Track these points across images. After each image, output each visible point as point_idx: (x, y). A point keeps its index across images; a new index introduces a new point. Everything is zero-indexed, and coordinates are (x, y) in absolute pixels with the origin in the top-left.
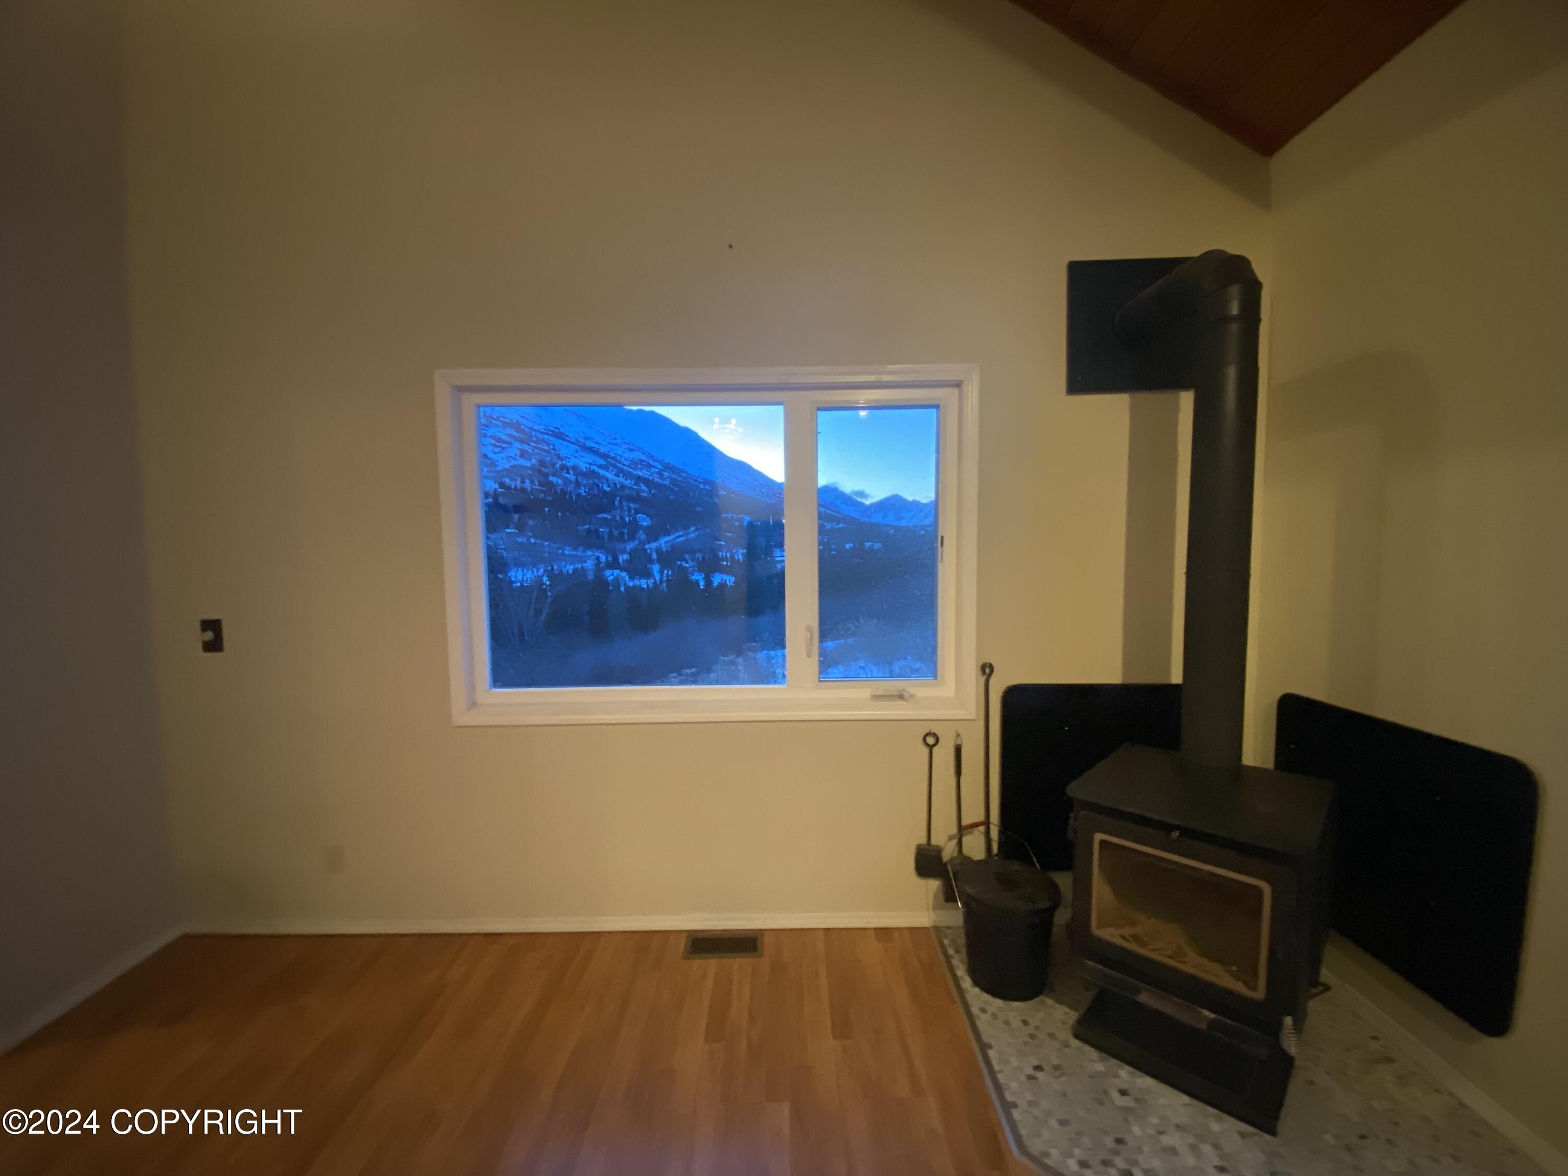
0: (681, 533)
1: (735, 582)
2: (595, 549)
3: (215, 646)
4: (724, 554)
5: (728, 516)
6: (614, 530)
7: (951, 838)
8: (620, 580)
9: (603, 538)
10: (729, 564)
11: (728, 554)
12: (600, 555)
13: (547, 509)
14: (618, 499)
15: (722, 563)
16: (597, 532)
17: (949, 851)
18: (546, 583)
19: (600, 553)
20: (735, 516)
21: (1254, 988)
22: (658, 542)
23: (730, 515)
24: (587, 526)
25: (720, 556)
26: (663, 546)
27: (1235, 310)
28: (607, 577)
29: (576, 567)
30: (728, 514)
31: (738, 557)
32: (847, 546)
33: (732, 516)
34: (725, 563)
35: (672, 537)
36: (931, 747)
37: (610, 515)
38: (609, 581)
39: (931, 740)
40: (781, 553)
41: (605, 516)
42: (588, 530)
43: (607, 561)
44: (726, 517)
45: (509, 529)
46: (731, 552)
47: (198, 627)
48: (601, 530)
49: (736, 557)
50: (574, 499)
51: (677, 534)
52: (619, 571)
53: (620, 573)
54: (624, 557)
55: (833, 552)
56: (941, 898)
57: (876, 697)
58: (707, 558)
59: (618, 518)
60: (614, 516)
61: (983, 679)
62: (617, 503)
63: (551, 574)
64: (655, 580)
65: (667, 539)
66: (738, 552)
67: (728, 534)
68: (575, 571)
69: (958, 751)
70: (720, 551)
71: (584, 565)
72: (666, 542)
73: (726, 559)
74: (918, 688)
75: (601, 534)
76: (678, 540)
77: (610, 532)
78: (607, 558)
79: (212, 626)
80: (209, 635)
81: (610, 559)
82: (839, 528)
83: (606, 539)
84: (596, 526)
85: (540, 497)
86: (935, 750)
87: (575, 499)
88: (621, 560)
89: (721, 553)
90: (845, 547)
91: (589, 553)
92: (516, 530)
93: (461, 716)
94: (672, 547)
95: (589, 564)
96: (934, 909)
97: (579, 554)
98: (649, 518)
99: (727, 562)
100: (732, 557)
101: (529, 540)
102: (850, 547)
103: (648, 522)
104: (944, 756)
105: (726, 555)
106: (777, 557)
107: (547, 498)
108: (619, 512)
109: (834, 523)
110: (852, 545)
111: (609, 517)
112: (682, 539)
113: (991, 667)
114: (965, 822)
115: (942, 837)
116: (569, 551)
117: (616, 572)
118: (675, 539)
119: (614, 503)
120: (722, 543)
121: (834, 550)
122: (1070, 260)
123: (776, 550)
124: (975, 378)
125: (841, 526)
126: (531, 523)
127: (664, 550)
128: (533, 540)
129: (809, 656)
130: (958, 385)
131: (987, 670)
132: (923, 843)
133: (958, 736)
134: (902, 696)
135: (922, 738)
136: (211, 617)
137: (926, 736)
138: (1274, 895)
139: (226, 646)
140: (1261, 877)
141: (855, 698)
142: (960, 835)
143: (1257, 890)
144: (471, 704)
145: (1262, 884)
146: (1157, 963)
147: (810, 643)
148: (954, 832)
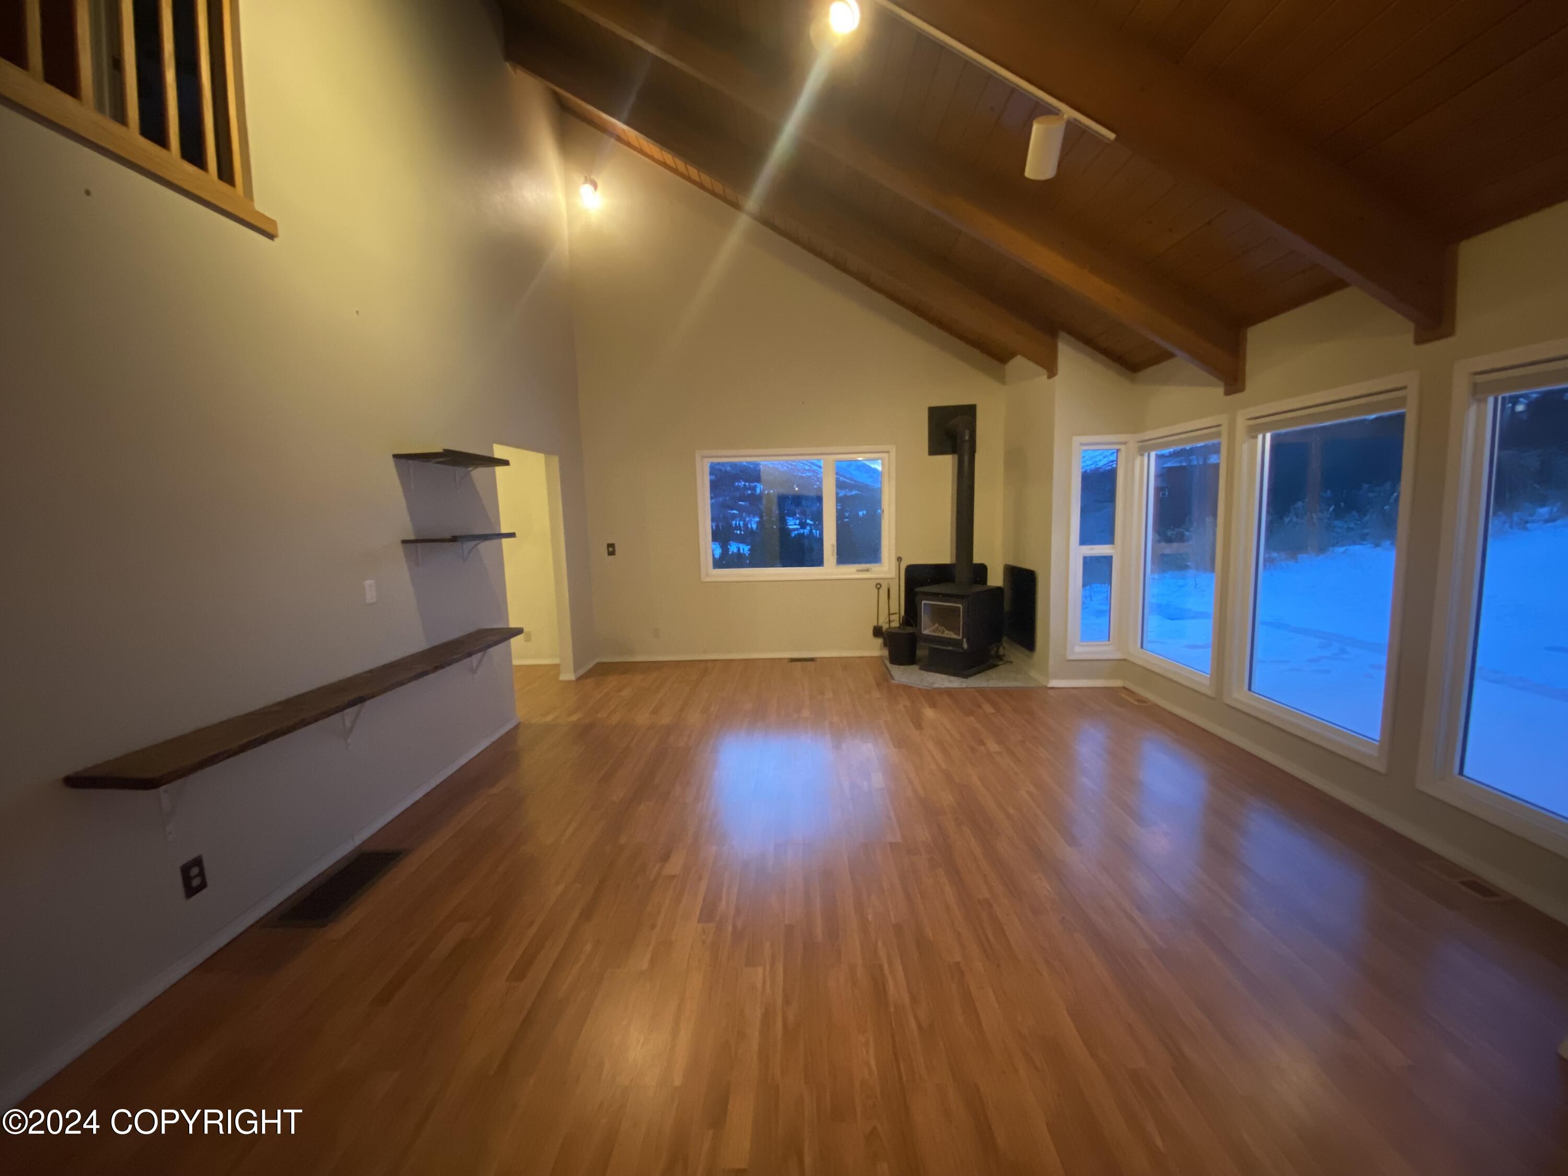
1: (750, 550)
3: (611, 553)
4: (738, 523)
5: (740, 484)
7: (886, 623)
10: (742, 533)
11: (742, 523)
15: (735, 532)
17: (885, 627)
20: (747, 484)
21: (959, 635)
23: (743, 483)
25: (734, 526)
27: (967, 438)
30: (741, 483)
31: (751, 525)
32: (861, 514)
33: (744, 485)
34: (738, 532)
36: (879, 589)
39: (878, 586)
40: (794, 521)
44: (738, 485)
46: (744, 521)
47: (606, 546)
49: (749, 526)
55: (846, 520)
56: (883, 645)
57: (858, 571)
58: (721, 528)
61: (898, 564)
66: (751, 520)
67: (740, 503)
69: (888, 588)
70: (733, 520)
73: (739, 528)
74: (874, 567)
79: (612, 545)
80: (611, 549)
82: (852, 495)
86: (880, 590)
89: (734, 522)
90: (858, 514)
93: (703, 579)
96: (880, 650)
99: (741, 530)
100: (746, 525)
102: (863, 514)
104: (883, 592)
105: (739, 524)
106: (790, 525)
109: (847, 490)
110: (865, 512)
113: (901, 559)
114: (891, 612)
115: (883, 621)
120: (735, 512)
121: (847, 518)
122: (929, 406)
123: (789, 518)
124: (894, 450)
125: (854, 492)
129: (833, 555)
130: (888, 452)
131: (899, 559)
132: (876, 624)
133: (889, 584)
134: (867, 570)
135: (875, 586)
136: (611, 542)
137: (877, 584)
138: (963, 608)
139: (616, 553)
140: (960, 604)
141: (850, 571)
142: (890, 622)
143: (959, 608)
144: (707, 575)
145: (960, 606)
146: (938, 636)
147: (833, 551)
148: (888, 620)
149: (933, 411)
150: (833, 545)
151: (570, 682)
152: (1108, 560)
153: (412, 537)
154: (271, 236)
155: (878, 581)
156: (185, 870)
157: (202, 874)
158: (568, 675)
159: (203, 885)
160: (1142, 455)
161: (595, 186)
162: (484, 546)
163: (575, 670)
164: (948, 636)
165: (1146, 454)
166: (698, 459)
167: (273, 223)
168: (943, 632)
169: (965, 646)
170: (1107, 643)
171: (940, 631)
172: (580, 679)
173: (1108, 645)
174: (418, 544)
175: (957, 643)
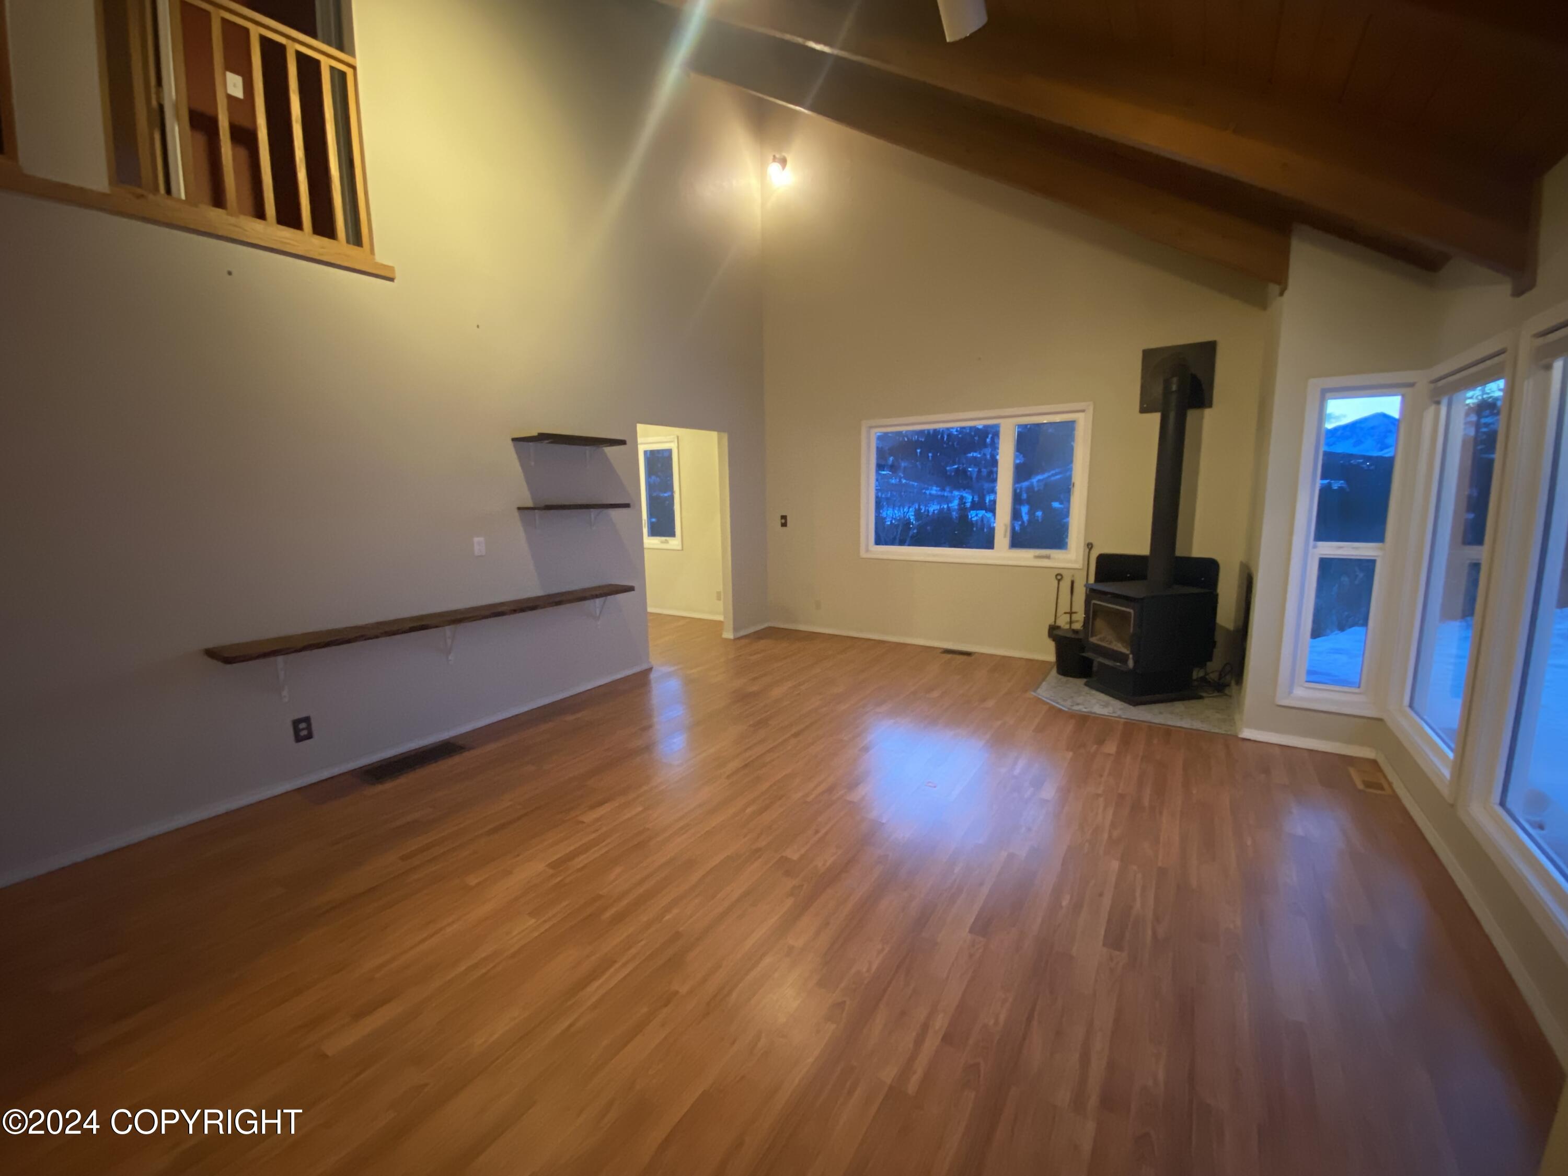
0: (1057, 470)
2: (962, 490)
3: (784, 525)
6: (983, 470)
7: (1067, 623)
8: (985, 522)
9: (971, 478)
12: (965, 495)
13: (919, 451)
14: (990, 436)
16: (965, 471)
17: (1064, 627)
18: (913, 522)
19: (967, 493)
21: (1126, 648)
22: (1030, 480)
24: (956, 466)
26: (1035, 484)
27: (1175, 387)
28: (971, 518)
29: (942, 507)
35: (1046, 475)
36: (1059, 581)
37: (980, 453)
38: (974, 522)
39: (1059, 577)
41: (975, 454)
42: (957, 470)
43: (973, 502)
45: (884, 471)
47: (780, 518)
48: (970, 469)
50: (945, 439)
51: (1053, 472)
52: (984, 511)
53: (986, 514)
54: (991, 497)
57: (1036, 557)
59: (988, 457)
60: (985, 455)
61: (1088, 550)
62: (988, 440)
63: (918, 514)
64: (1023, 522)
65: (1040, 477)
68: (941, 511)
69: (1072, 583)
71: (950, 505)
72: (1039, 481)
74: (1055, 553)
75: (969, 473)
76: (1053, 478)
77: (979, 471)
78: (973, 498)
79: (784, 517)
80: (783, 521)
81: (976, 499)
83: (974, 479)
84: (965, 466)
85: (914, 439)
86: (1061, 583)
87: (947, 439)
88: (987, 501)
91: (956, 493)
92: (890, 471)
93: (863, 554)
94: (1046, 485)
95: (955, 504)
97: (946, 494)
98: (1022, 456)
101: (900, 481)
103: (1020, 460)
104: (1065, 585)
107: (920, 439)
108: (990, 450)
111: (979, 456)
112: (1058, 477)
113: (1092, 545)
114: (1074, 611)
115: (1063, 622)
116: (936, 491)
117: (982, 513)
118: (1049, 477)
119: (985, 441)
122: (1144, 349)
124: (1091, 408)
126: (903, 464)
127: (1036, 489)
128: (904, 481)
129: (1005, 536)
130: (1085, 411)
131: (1090, 546)
132: (1053, 624)
133: (1073, 576)
134: (1048, 557)
135: (1054, 576)
136: (784, 514)
137: (1057, 575)
138: (1135, 614)
139: (788, 525)
140: (1133, 608)
141: (1026, 557)
142: (1071, 622)
143: (1129, 613)
144: (867, 551)
145: (1132, 611)
146: (1104, 647)
147: (1006, 531)
148: (1069, 620)
149: (1148, 355)
150: (1005, 525)
151: (730, 640)
152: (1368, 566)
153: (530, 504)
154: (391, 279)
155: (1057, 572)
156: (296, 723)
157: (309, 728)
158: (729, 635)
159: (309, 736)
160: (1438, 403)
161: (783, 162)
162: (615, 514)
163: (735, 629)
164: (1115, 648)
165: (1445, 402)
166: (864, 430)
167: (392, 269)
168: (1111, 643)
169: (1131, 663)
170: (1357, 690)
171: (1107, 641)
172: (736, 639)
173: (1360, 693)
174: (536, 511)
175: (1123, 658)
